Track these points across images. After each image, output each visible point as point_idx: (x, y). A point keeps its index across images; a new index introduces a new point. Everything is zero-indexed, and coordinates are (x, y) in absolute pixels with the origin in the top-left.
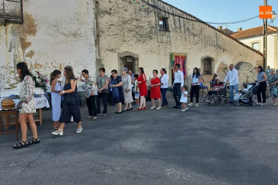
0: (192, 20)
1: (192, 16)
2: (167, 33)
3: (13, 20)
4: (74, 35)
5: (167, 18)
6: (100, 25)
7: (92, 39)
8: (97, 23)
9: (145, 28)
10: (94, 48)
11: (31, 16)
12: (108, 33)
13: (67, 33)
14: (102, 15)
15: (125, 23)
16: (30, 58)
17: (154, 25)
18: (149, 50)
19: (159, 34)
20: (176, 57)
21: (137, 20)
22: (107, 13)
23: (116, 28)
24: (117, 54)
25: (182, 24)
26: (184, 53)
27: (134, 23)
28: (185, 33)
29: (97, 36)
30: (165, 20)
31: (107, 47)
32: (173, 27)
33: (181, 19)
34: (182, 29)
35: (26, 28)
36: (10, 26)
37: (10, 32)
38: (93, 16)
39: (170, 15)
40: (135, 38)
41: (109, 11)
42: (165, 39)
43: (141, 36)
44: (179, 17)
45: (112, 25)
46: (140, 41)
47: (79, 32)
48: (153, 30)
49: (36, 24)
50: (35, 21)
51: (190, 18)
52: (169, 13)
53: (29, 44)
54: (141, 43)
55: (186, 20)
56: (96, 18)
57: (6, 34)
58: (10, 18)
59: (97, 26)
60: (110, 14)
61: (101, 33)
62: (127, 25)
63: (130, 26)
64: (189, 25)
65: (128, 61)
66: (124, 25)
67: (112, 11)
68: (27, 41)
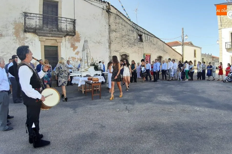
0: (153, 37)
1: (153, 35)
2: (142, 43)
3: (70, 34)
4: (99, 43)
5: (142, 35)
6: (111, 38)
7: (107, 45)
8: (109, 36)
9: (132, 40)
10: (108, 50)
11: (78, 32)
12: (115, 42)
13: (95, 41)
14: (112, 32)
15: (123, 37)
16: (77, 55)
17: (136, 38)
18: (134, 52)
19: (138, 43)
20: (146, 55)
21: (128, 35)
22: (114, 31)
23: (119, 39)
24: (119, 53)
25: (148, 38)
26: (150, 54)
27: (127, 37)
28: (150, 43)
29: (110, 43)
30: (140, 36)
31: (114, 49)
32: (145, 39)
33: (148, 36)
34: (149, 41)
35: (75, 39)
36: (67, 37)
37: (67, 41)
38: (108, 32)
39: (143, 34)
40: (127, 45)
41: (115, 30)
42: (141, 46)
43: (130, 44)
44: (147, 35)
45: (117, 38)
46: (130, 46)
47: (101, 41)
48: (136, 41)
49: (80, 36)
50: (80, 35)
51: (152, 35)
52: (142, 32)
53: (77, 47)
54: (130, 47)
55: (150, 37)
56: (109, 34)
57: (65, 42)
58: (69, 33)
59: (110, 38)
60: (116, 32)
61: (111, 42)
62: (124, 38)
63: (125, 39)
64: (152, 39)
65: (123, 57)
66: (122, 38)
67: (117, 30)
68: (76, 46)
